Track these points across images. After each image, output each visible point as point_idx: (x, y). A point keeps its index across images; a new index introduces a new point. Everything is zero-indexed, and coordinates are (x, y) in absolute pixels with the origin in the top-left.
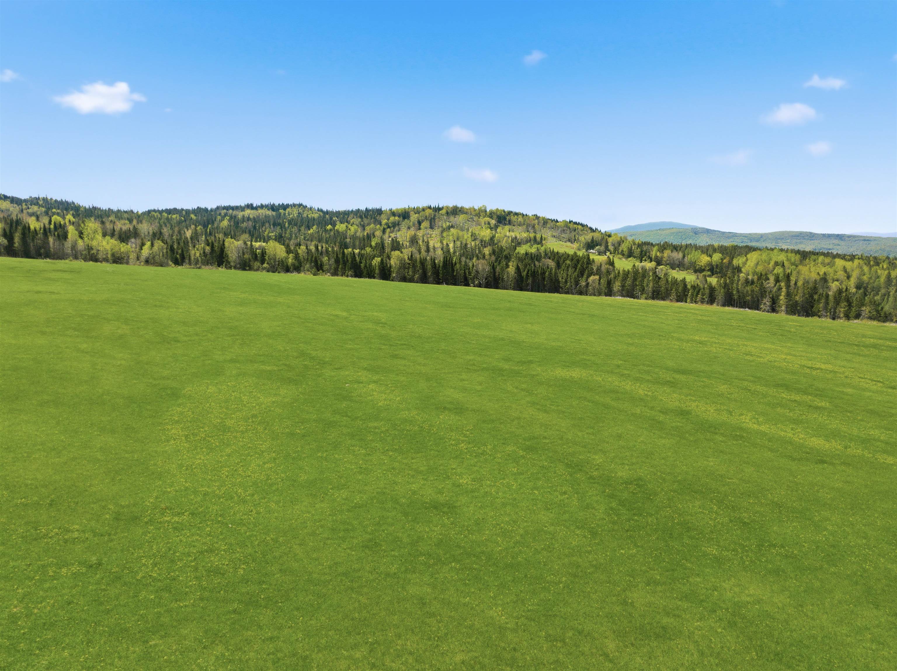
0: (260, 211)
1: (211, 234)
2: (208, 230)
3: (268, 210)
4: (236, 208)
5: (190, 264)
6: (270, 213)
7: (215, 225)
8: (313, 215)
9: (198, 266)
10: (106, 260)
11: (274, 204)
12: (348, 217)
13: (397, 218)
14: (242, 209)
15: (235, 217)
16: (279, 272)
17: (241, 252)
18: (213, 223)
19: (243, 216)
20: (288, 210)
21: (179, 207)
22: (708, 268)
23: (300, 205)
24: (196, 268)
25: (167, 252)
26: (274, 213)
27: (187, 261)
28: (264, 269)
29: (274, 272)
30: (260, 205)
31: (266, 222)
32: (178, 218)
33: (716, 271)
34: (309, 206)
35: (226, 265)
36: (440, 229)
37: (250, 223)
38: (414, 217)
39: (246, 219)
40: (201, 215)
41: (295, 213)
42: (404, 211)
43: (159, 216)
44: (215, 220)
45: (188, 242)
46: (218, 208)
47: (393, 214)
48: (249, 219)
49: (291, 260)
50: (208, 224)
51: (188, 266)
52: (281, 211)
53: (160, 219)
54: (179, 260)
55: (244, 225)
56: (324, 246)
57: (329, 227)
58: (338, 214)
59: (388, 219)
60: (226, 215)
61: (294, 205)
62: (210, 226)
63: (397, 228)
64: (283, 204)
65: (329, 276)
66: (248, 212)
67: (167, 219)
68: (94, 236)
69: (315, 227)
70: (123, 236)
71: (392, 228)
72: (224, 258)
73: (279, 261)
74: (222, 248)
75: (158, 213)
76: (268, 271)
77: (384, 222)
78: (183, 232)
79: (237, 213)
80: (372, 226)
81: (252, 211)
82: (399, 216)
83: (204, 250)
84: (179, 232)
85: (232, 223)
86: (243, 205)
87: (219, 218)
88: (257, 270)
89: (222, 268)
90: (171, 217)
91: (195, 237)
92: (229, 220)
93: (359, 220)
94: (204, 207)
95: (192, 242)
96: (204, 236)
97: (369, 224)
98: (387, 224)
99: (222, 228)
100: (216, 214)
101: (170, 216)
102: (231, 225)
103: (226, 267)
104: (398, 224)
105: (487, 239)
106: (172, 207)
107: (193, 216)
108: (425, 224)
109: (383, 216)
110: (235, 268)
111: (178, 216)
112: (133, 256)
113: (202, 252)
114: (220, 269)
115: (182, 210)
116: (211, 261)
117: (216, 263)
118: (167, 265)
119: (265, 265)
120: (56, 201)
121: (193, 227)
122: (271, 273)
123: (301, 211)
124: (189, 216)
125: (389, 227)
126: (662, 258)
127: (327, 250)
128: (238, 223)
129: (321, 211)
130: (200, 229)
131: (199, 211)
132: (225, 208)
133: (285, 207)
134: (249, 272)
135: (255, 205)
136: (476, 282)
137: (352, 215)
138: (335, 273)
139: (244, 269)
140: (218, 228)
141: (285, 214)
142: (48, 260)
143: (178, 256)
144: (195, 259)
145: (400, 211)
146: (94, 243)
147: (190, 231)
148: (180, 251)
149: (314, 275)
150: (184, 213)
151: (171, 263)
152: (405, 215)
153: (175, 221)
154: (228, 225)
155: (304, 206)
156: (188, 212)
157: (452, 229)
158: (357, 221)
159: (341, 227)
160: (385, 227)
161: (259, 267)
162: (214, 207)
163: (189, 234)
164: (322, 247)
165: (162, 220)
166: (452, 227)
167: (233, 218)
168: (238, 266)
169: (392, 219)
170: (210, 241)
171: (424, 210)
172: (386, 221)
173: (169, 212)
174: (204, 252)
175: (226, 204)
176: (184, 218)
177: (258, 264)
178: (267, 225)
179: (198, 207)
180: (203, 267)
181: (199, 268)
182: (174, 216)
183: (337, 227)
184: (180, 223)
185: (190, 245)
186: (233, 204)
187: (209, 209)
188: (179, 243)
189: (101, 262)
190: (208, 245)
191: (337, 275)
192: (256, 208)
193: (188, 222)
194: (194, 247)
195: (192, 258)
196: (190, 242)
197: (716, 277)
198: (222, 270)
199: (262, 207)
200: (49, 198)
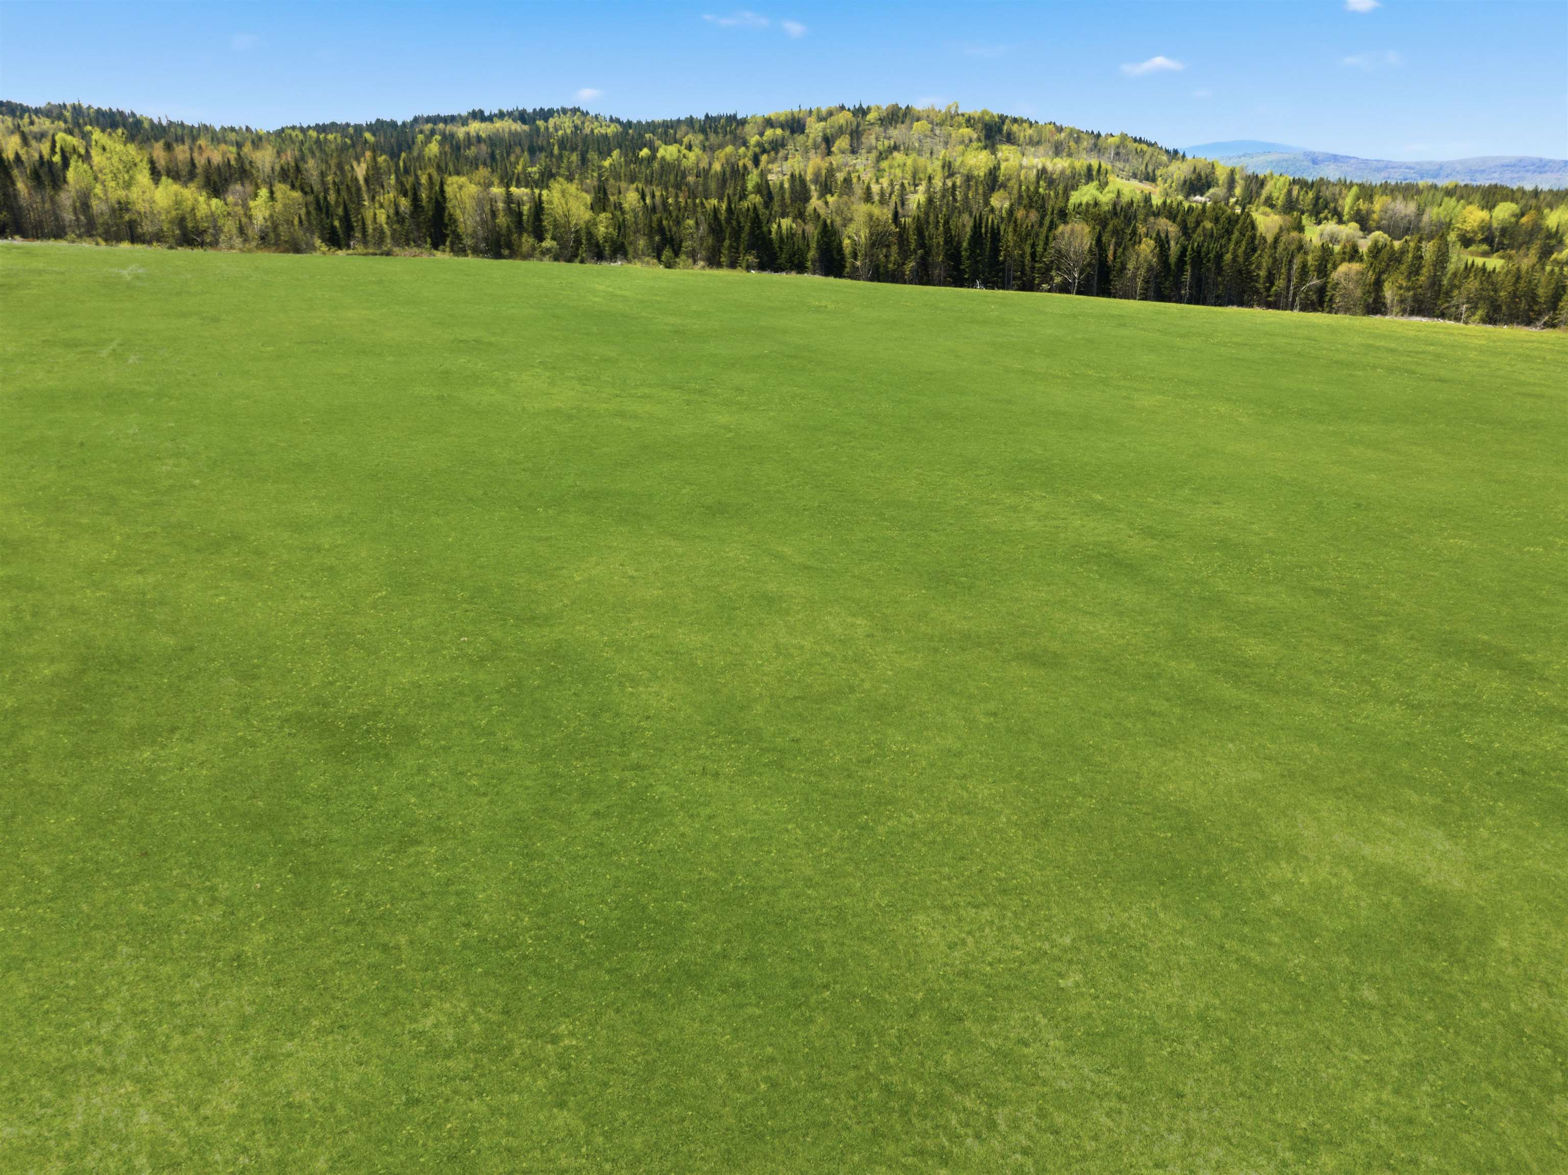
0: (499, 124)
1: (407, 171)
2: (401, 164)
3: (514, 121)
4: (452, 119)
5: (365, 242)
6: (518, 127)
7: (415, 153)
8: (603, 131)
9: (385, 249)
10: (158, 237)
11: (524, 111)
12: (676, 133)
13: (779, 131)
14: (464, 121)
15: (452, 135)
16: (582, 262)
17: (487, 208)
18: (410, 148)
19: (468, 134)
20: (551, 121)
21: (341, 120)
22: (1480, 236)
23: (575, 111)
24: (382, 254)
25: (308, 213)
26: (526, 128)
27: (358, 235)
28: (544, 253)
29: (570, 261)
30: (497, 112)
31: (515, 144)
32: (339, 140)
33: (1501, 243)
34: (592, 113)
35: (452, 244)
36: (874, 154)
37: (483, 147)
38: (815, 129)
39: (474, 140)
40: (385, 133)
41: (567, 125)
42: (790, 116)
43: (301, 137)
44: (413, 142)
45: (359, 189)
46: (416, 120)
47: (769, 123)
48: (479, 139)
49: (603, 228)
50: (400, 151)
51: (360, 248)
52: (540, 123)
53: (302, 143)
54: (340, 231)
55: (471, 152)
56: (658, 194)
57: (645, 152)
58: (652, 127)
59: (761, 134)
60: (433, 132)
61: (564, 111)
62: (403, 155)
63: (782, 153)
64: (541, 109)
65: (703, 267)
66: (475, 127)
67: (318, 141)
68: (131, 178)
69: (616, 153)
70: (215, 177)
71: (773, 154)
72: (446, 226)
73: (577, 232)
74: (440, 202)
75: (297, 132)
76: (556, 258)
77: (754, 140)
78: (347, 167)
79: (455, 129)
80: (729, 149)
81: (483, 125)
82: (782, 127)
83: (397, 206)
84: (340, 166)
85: (447, 148)
86: (464, 113)
87: (420, 137)
88: (527, 257)
89: (444, 251)
90: (325, 139)
91: (375, 178)
92: (441, 143)
93: (701, 137)
94: (388, 120)
95: (369, 190)
96: (393, 177)
97: (721, 146)
98: (759, 144)
99: (430, 159)
100: (413, 132)
101: (322, 136)
102: (445, 153)
103: (452, 250)
104: (783, 145)
105: (982, 174)
106: (327, 122)
107: (368, 135)
108: (842, 143)
109: (748, 128)
110: (476, 251)
111: (339, 135)
112: (230, 226)
113: (392, 211)
114: (438, 254)
115: (348, 125)
116: (416, 234)
117: (429, 240)
118: (311, 248)
119: (548, 243)
120: (99, 111)
121: (368, 154)
122: (563, 264)
123: (578, 122)
124: (361, 136)
125: (764, 151)
126: (1370, 212)
127: (665, 203)
128: (459, 148)
129: (618, 121)
130: (385, 160)
131: (379, 127)
132: (429, 120)
133: (546, 115)
134: (510, 261)
135: (487, 114)
136: (1058, 280)
137: (684, 128)
138: (713, 261)
139: (498, 256)
140: (420, 157)
141: (547, 128)
142: (18, 241)
143: (337, 223)
144: (374, 230)
145: (782, 118)
146: (134, 194)
147: (364, 166)
148: (340, 211)
149: (669, 266)
150: (351, 130)
151: (318, 242)
152: (795, 125)
153: (333, 146)
154: (440, 153)
155: (582, 113)
156: (358, 129)
157: (895, 154)
158: (696, 139)
159: (668, 152)
160: (757, 150)
161: (534, 249)
162: (409, 119)
163: (361, 171)
164: (653, 196)
165: (307, 145)
166: (896, 148)
167: (448, 139)
168: (482, 245)
169: (769, 133)
170: (408, 187)
171: (830, 114)
172: (757, 137)
173: (322, 129)
174: (397, 213)
175: (433, 113)
176: (351, 139)
177: (531, 240)
178: (518, 150)
179: (378, 120)
180: (396, 250)
181: (388, 254)
182: (330, 137)
183: (661, 153)
184: (343, 149)
185: (366, 197)
186: (445, 112)
187: (399, 123)
188: (338, 191)
189: (149, 243)
190: (405, 195)
191: (719, 265)
192: (490, 119)
193: (359, 149)
194: (373, 199)
195: (370, 230)
196: (364, 188)
197: (1502, 257)
198: (443, 257)
199: (501, 115)
200: (85, 106)
